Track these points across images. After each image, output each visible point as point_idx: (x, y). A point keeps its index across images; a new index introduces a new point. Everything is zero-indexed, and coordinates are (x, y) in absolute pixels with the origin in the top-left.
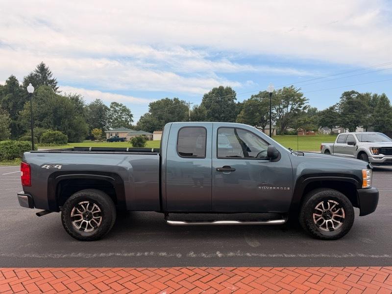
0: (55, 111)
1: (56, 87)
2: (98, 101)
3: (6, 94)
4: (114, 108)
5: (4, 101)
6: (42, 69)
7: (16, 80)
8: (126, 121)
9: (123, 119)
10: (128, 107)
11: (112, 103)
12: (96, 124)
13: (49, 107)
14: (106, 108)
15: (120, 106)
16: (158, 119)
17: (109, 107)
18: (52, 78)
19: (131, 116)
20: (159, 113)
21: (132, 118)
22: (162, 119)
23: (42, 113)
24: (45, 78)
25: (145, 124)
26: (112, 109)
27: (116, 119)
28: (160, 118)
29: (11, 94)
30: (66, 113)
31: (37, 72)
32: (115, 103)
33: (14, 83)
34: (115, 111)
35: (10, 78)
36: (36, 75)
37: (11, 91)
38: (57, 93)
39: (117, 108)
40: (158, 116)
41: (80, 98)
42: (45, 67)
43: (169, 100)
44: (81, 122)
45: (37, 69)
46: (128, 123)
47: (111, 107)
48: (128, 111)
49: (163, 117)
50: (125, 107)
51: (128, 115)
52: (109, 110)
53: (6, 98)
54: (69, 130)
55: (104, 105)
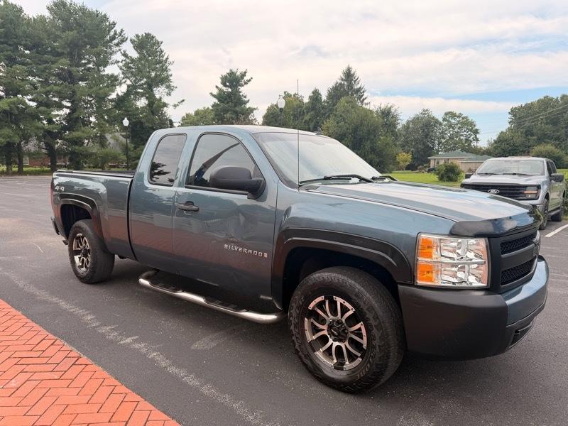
0: (355, 130)
1: (364, 97)
2: (425, 112)
3: (307, 113)
4: (448, 121)
5: (306, 121)
6: (349, 75)
7: (320, 94)
8: (467, 140)
9: (462, 138)
10: (470, 119)
11: (446, 114)
12: (420, 146)
13: (348, 126)
14: (437, 121)
15: (459, 117)
16: (524, 135)
17: (441, 120)
18: (358, 86)
19: (476, 132)
20: (527, 124)
21: (478, 136)
22: (532, 135)
23: (340, 135)
24: (350, 86)
25: (498, 145)
26: (445, 123)
27: (451, 138)
28: (529, 133)
29: (312, 113)
30: (369, 133)
31: (342, 80)
32: (450, 113)
33: (317, 98)
34: (450, 126)
35: (313, 93)
36: (340, 84)
37: (313, 109)
38: (364, 106)
39: (453, 121)
40: (524, 130)
41: (393, 110)
42: (352, 73)
43: (551, 99)
44: (387, 144)
45: (342, 76)
46: (469, 145)
47: (444, 119)
48: (472, 124)
49: (535, 131)
50: (466, 117)
51: (471, 130)
52: (441, 124)
53: (307, 117)
54: (370, 157)
55: (433, 118)
